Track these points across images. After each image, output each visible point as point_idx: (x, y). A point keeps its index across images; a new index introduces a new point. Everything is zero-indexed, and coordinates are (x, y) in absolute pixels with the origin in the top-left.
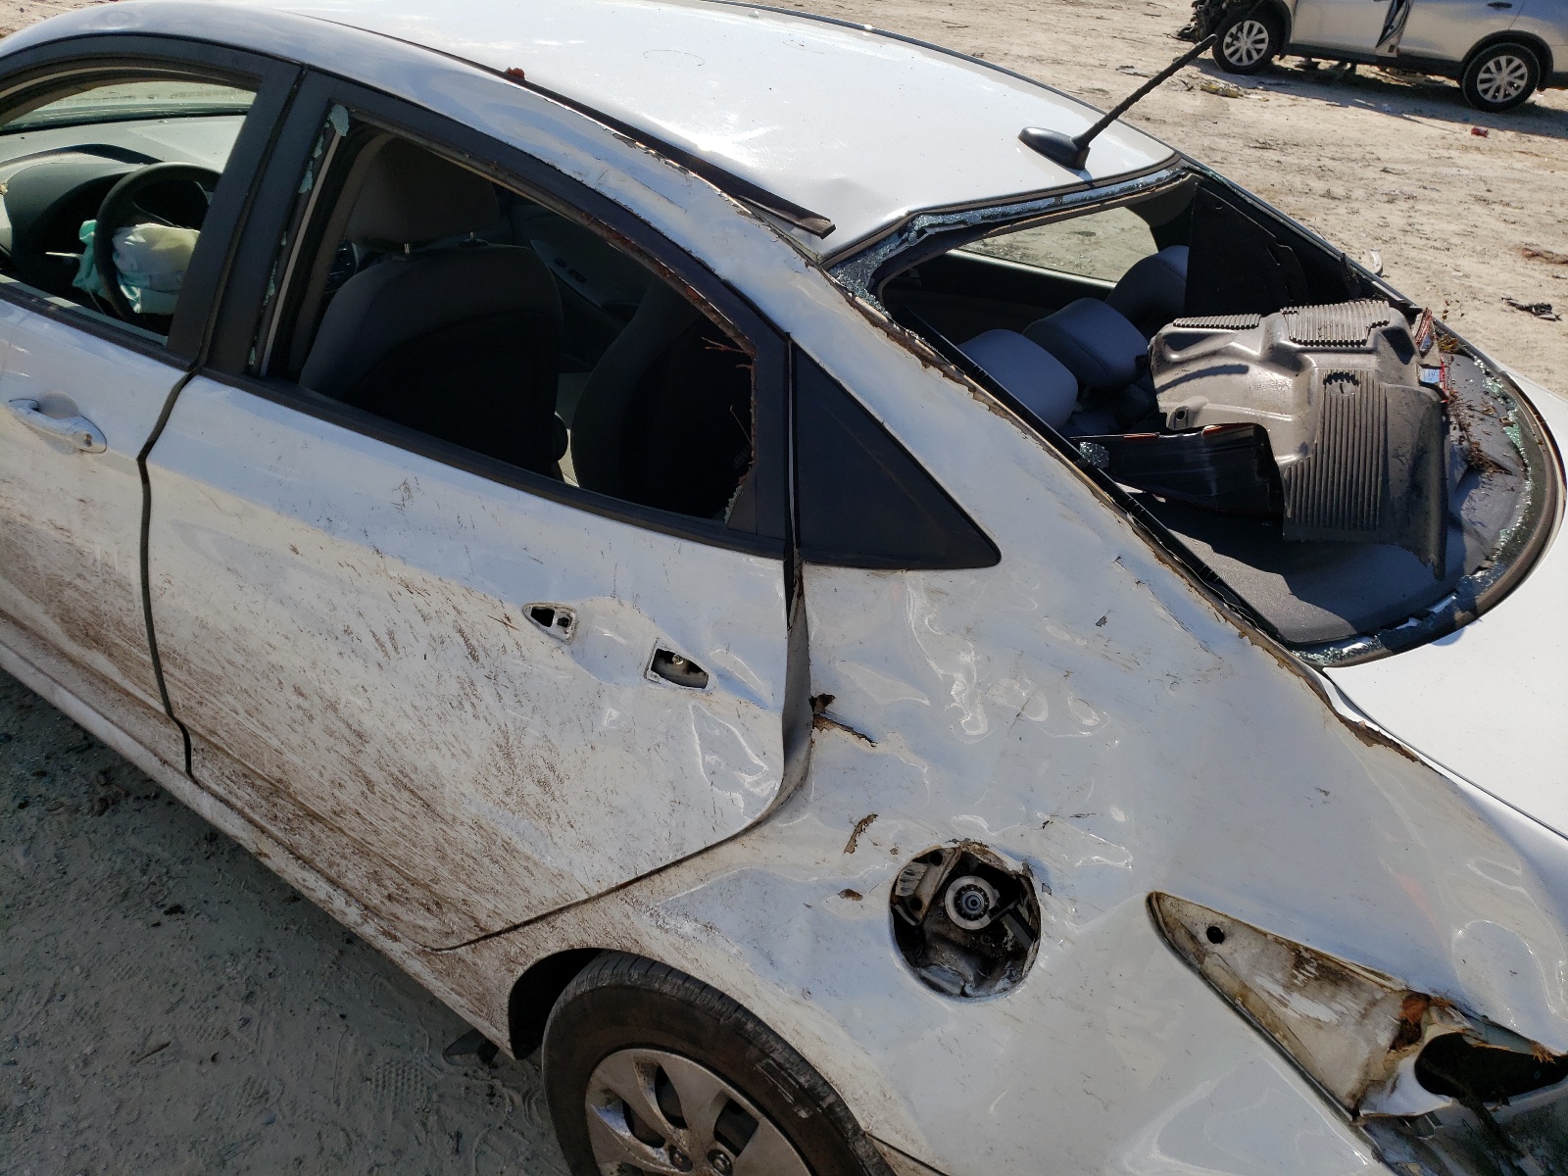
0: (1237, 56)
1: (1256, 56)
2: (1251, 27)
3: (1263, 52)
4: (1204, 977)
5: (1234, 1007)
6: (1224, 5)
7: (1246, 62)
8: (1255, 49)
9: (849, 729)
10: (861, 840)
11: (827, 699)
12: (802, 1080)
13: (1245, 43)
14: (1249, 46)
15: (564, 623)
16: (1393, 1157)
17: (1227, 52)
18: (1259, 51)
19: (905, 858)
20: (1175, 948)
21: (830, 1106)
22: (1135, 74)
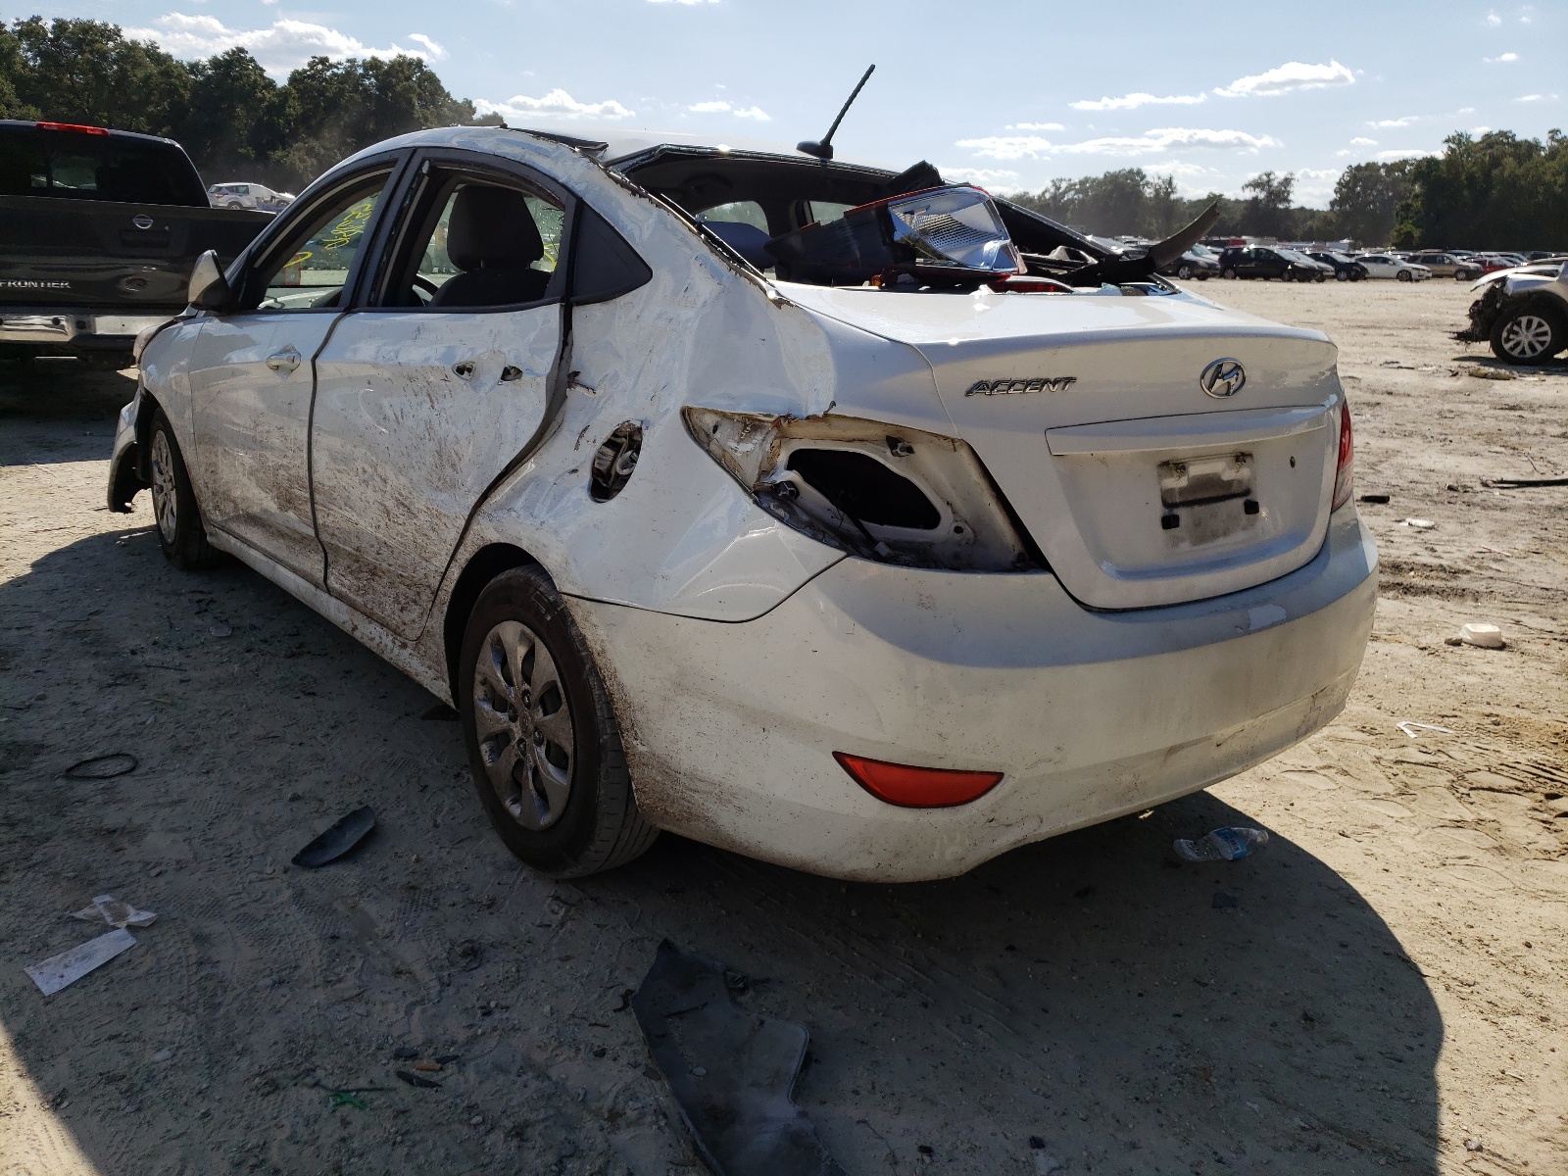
0: (1519, 349)
1: (1540, 348)
2: (1530, 322)
3: (1547, 344)
4: (708, 452)
5: (720, 464)
6: (1498, 305)
7: (1529, 353)
8: (1538, 342)
9: (584, 386)
10: (583, 442)
11: (576, 374)
12: (551, 598)
13: (1525, 337)
14: (1530, 338)
15: (469, 370)
16: (765, 505)
17: (1507, 346)
18: (1542, 343)
19: (599, 444)
20: (697, 440)
21: (562, 609)
22: (1399, 367)
